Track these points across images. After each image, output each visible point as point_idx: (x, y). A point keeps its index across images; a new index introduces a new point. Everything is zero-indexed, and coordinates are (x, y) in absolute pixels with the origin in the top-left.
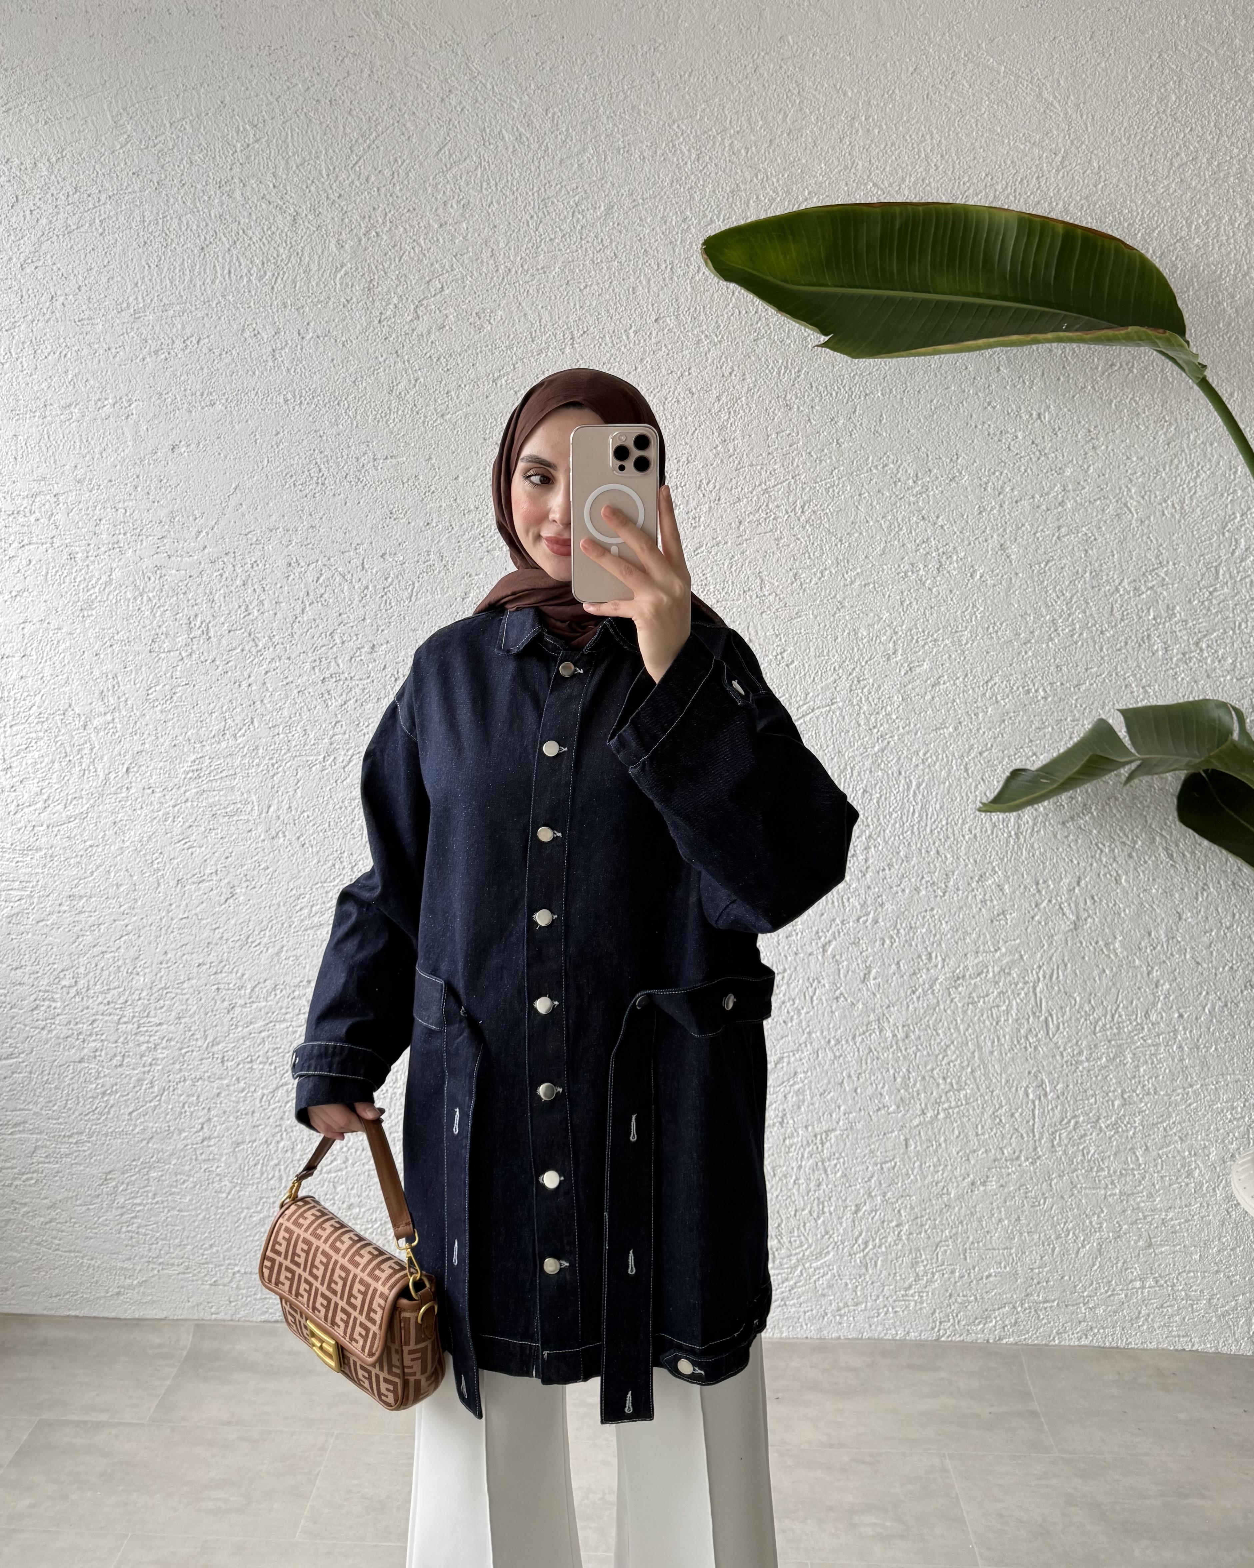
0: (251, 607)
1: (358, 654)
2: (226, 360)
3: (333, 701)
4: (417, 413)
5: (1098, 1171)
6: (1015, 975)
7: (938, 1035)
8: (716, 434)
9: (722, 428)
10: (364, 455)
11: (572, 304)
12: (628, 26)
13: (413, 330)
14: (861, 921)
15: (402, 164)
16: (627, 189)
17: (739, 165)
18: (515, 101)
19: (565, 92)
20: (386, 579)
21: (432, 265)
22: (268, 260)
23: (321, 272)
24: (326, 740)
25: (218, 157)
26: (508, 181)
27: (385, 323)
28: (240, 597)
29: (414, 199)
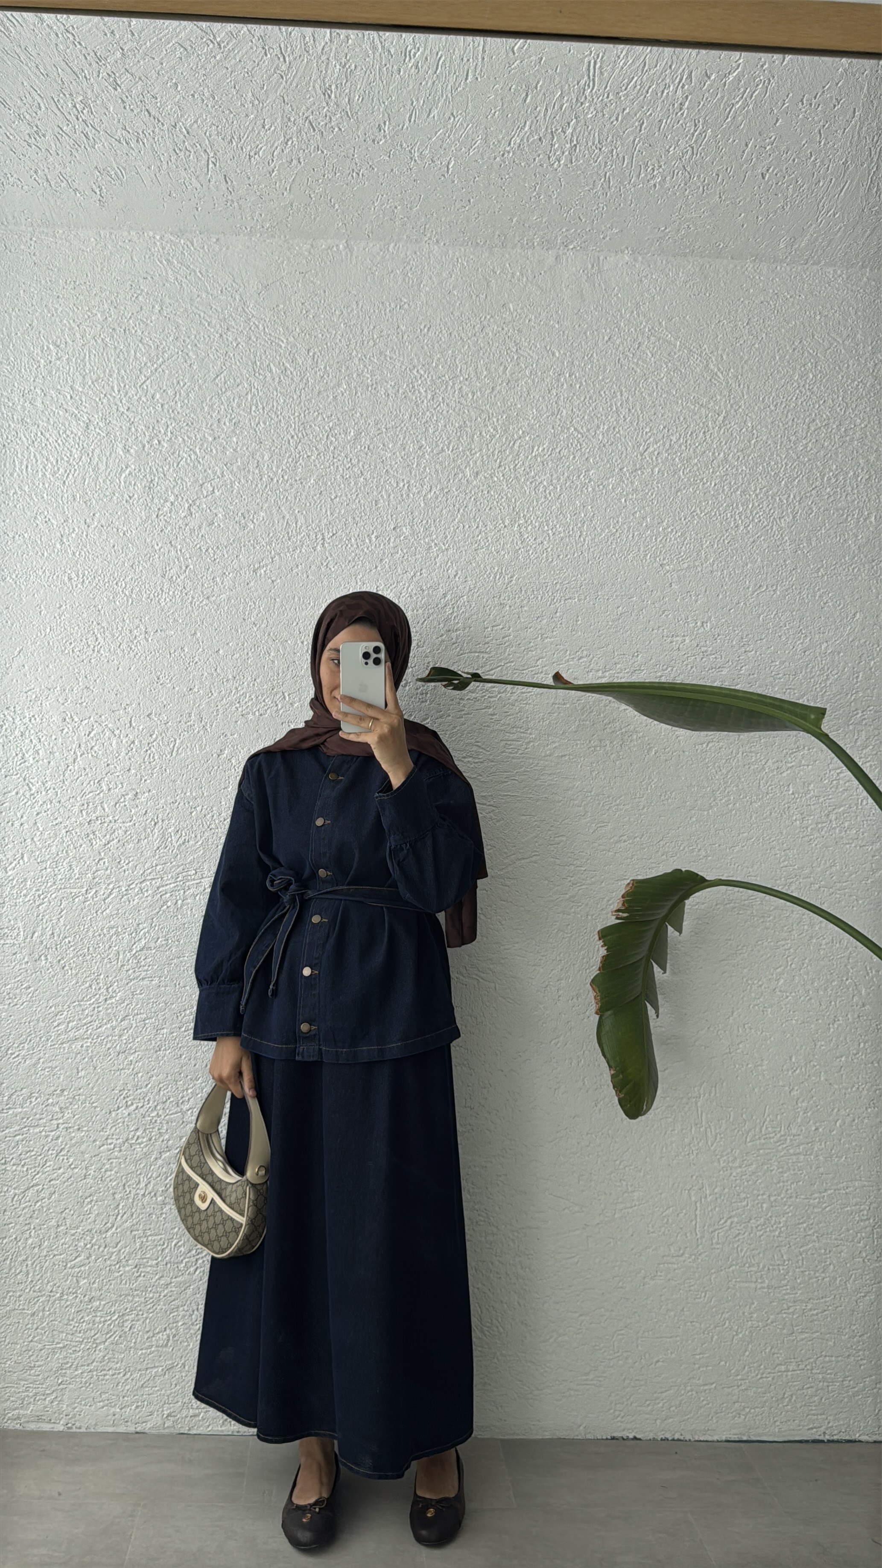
0: (27, 756)
1: (122, 800)
2: (19, 542)
3: (98, 841)
4: (186, 594)
8: (441, 625)
9: (447, 620)
10: (137, 628)
13: (186, 525)
16: (373, 420)
17: (467, 406)
20: (151, 736)
21: (205, 471)
22: (62, 459)
23: (108, 472)
24: (89, 875)
25: (23, 370)
26: (273, 406)
28: (17, 747)
29: (192, 415)
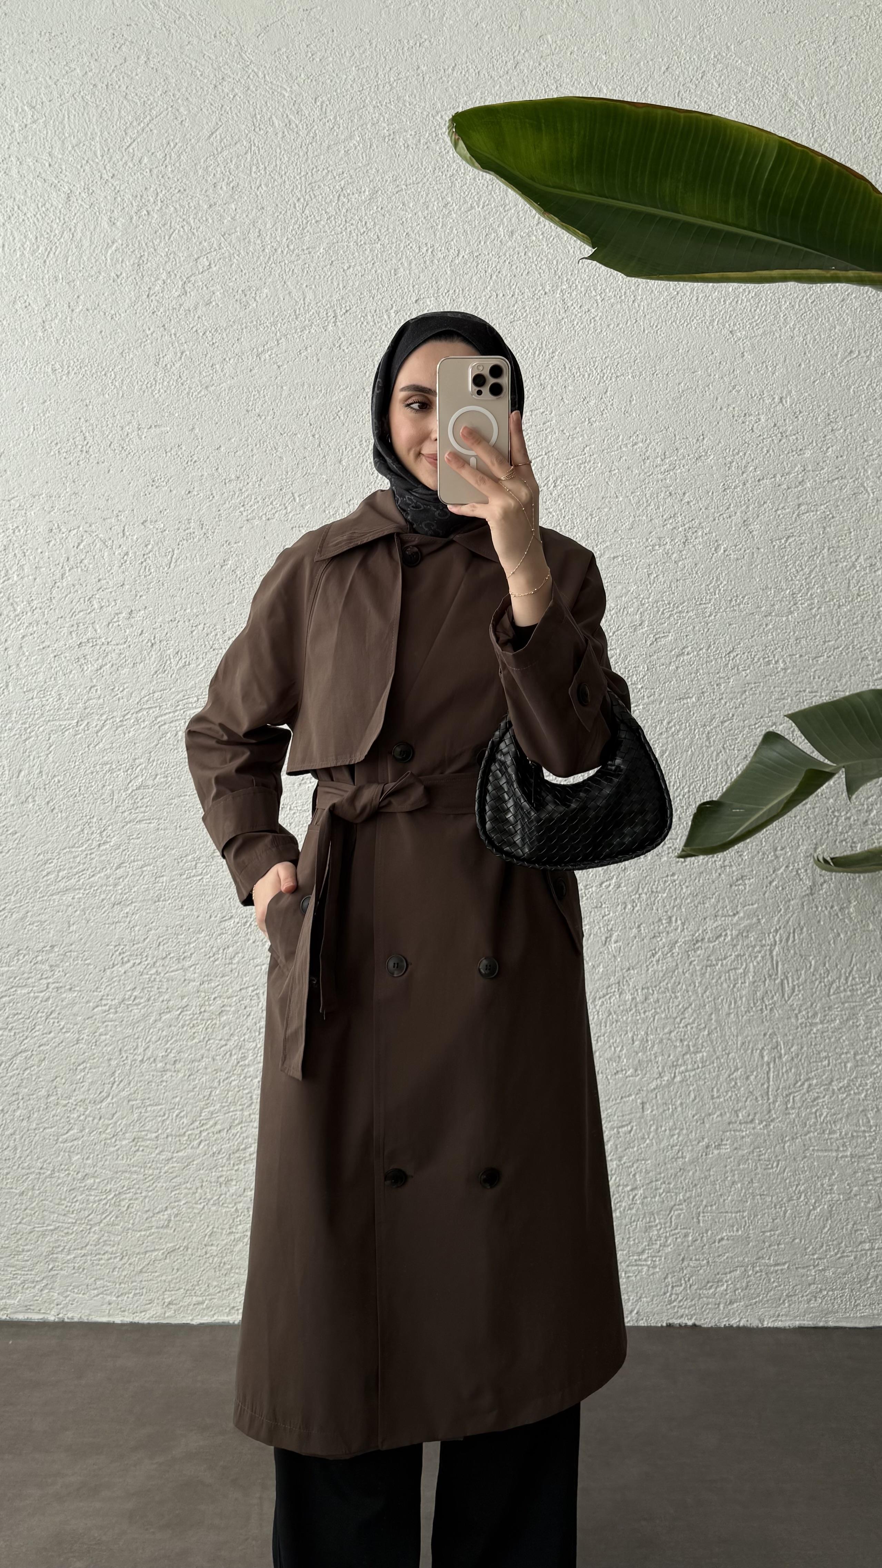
5: (830, 1133)
6: (752, 939)
7: (676, 997)
11: (336, 284)
12: (395, 22)
14: (604, 885)
15: (175, 147)
18: (287, 91)
19: (333, 82)
27: (153, 297)
